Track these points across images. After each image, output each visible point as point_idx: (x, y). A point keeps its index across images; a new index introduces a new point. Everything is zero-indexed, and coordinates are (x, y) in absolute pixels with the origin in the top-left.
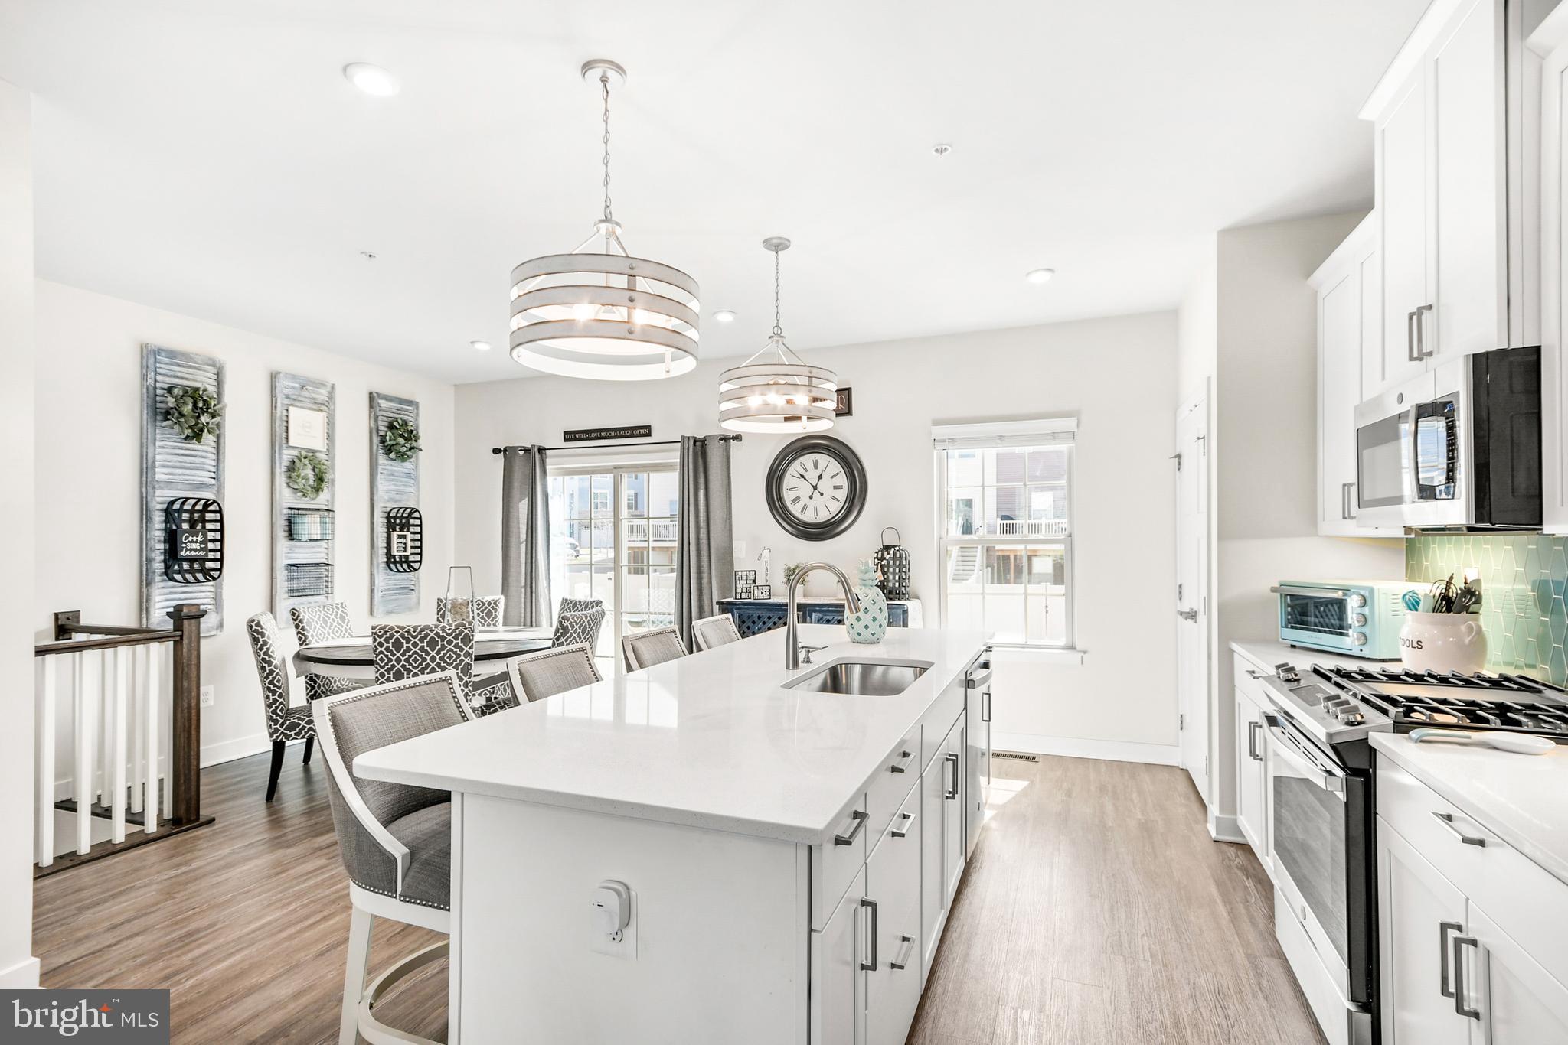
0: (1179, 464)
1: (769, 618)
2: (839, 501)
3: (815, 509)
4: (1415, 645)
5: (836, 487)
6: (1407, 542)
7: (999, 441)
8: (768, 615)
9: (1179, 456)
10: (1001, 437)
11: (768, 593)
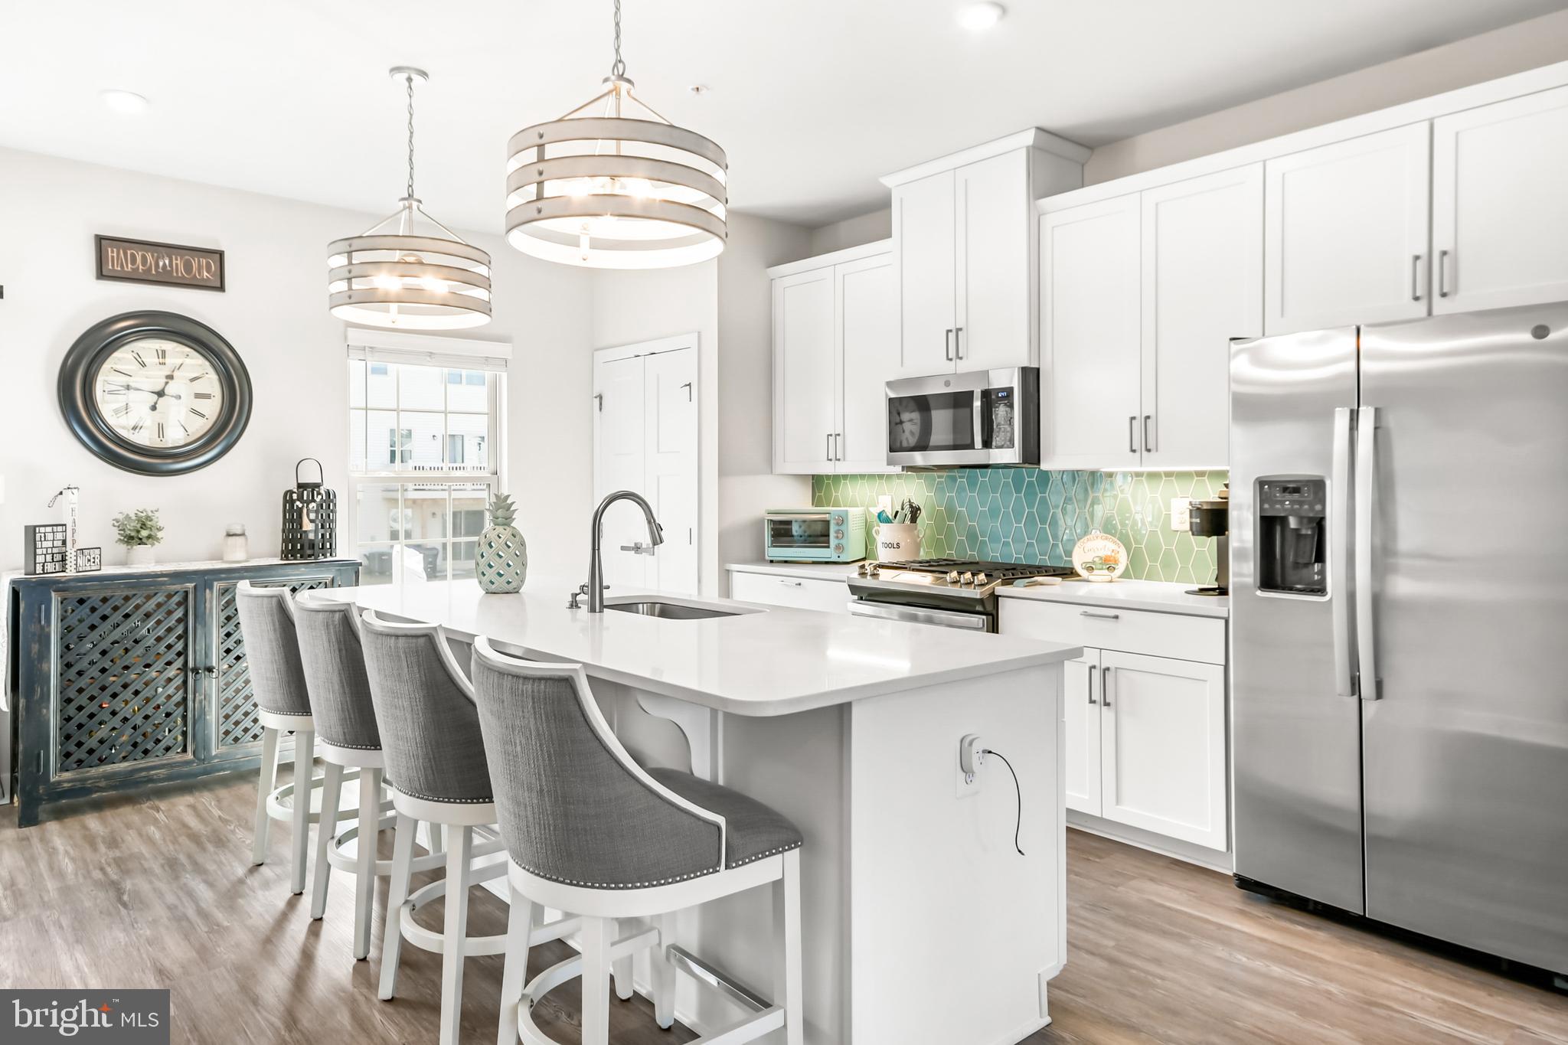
0: (601, 404)
1: (127, 599)
2: (203, 416)
3: (161, 428)
4: (895, 546)
5: (198, 396)
6: (813, 479)
7: (428, 359)
8: (126, 593)
9: (601, 397)
10: (431, 354)
11: (97, 561)
